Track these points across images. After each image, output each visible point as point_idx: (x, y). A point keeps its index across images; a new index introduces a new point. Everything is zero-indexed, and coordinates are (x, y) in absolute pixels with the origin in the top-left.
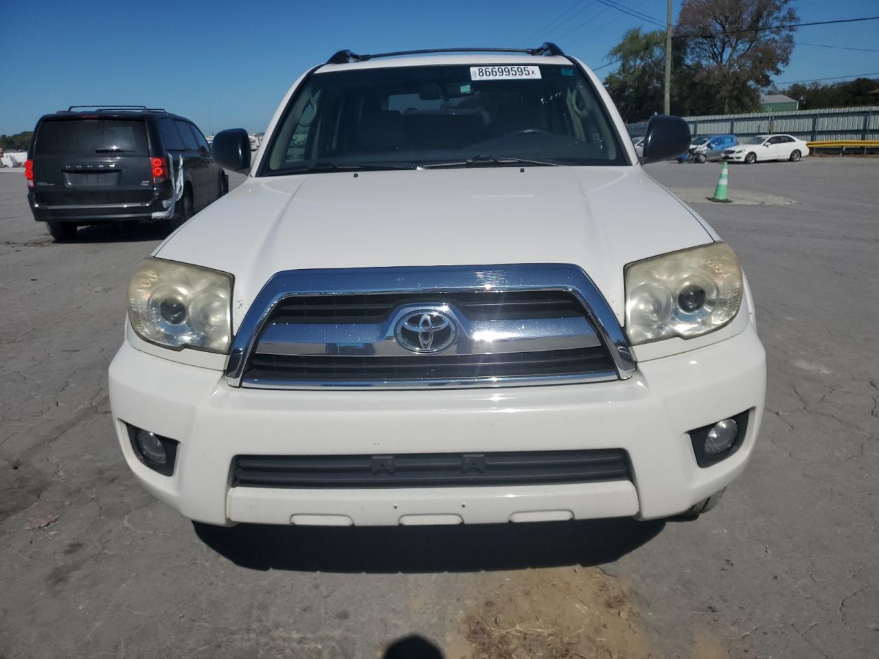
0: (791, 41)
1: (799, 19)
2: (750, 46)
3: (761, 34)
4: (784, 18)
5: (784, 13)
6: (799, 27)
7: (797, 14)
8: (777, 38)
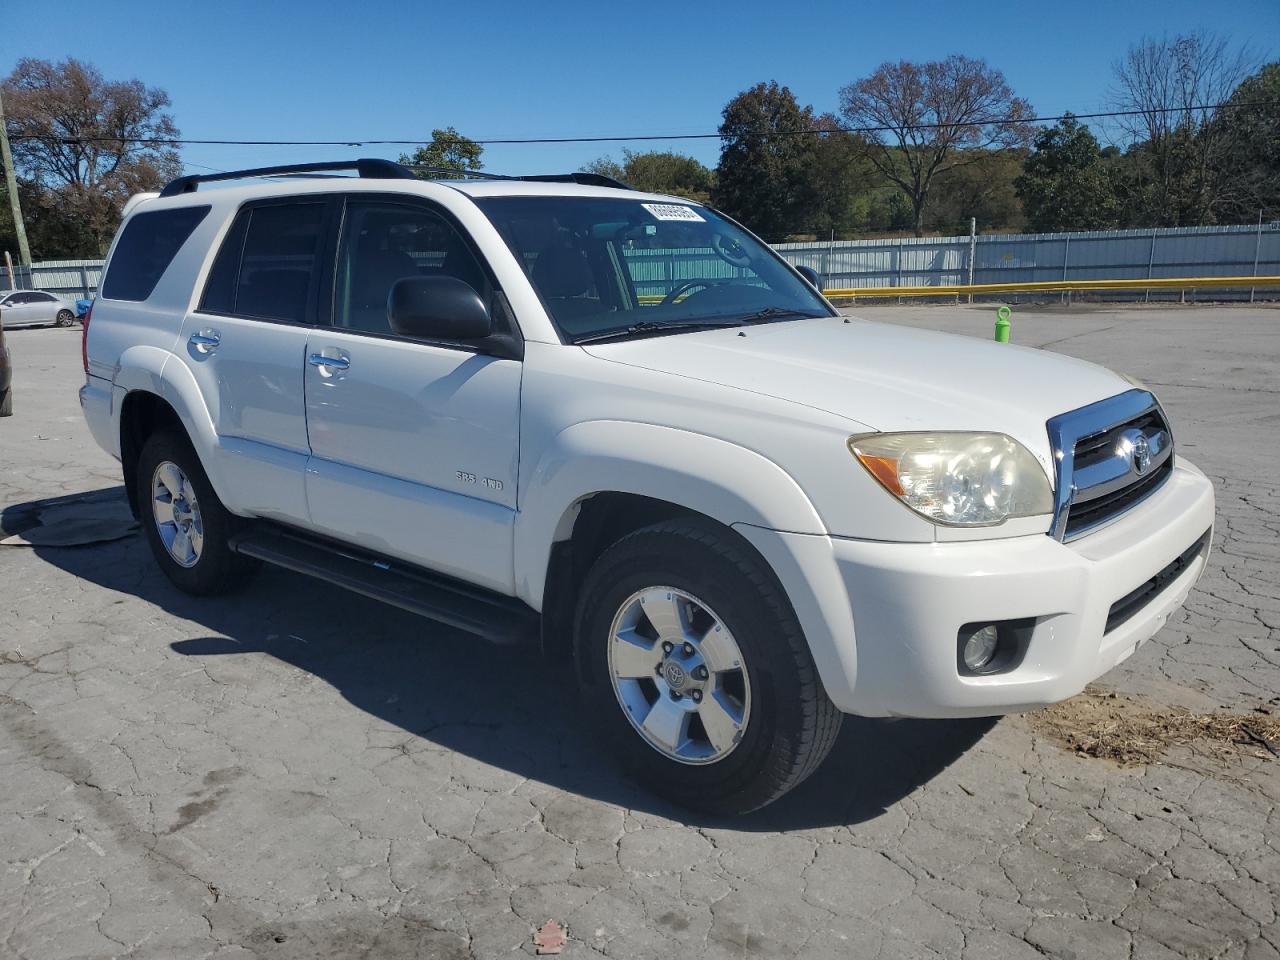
0: (176, 161)
1: (177, 132)
2: (118, 161)
3: (127, 146)
4: (158, 129)
5: (154, 121)
6: (183, 144)
7: (176, 125)
8: (156, 154)
